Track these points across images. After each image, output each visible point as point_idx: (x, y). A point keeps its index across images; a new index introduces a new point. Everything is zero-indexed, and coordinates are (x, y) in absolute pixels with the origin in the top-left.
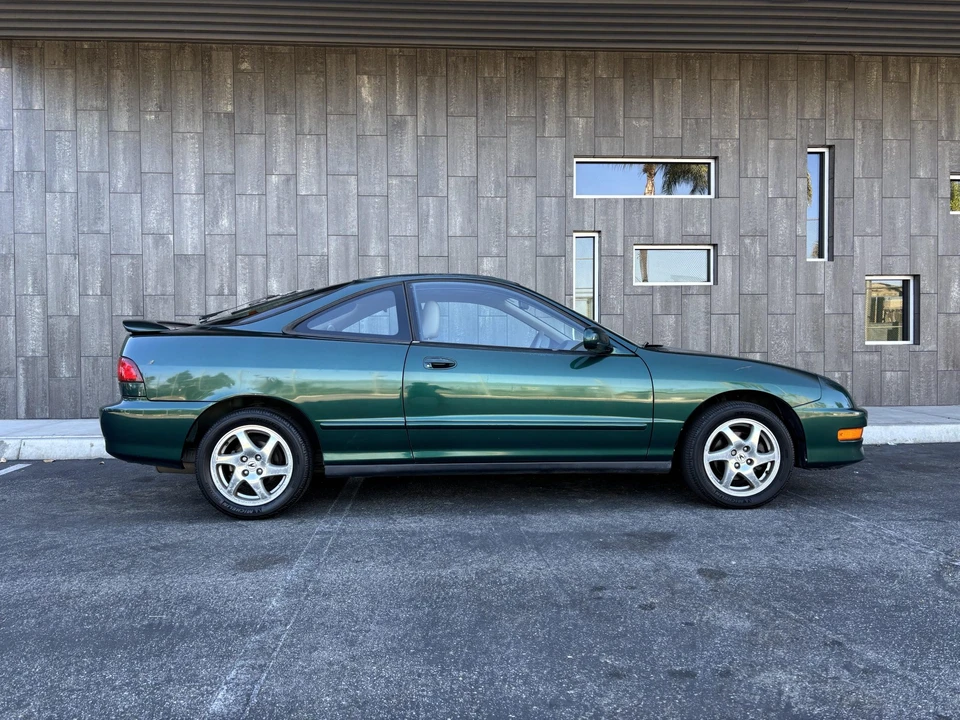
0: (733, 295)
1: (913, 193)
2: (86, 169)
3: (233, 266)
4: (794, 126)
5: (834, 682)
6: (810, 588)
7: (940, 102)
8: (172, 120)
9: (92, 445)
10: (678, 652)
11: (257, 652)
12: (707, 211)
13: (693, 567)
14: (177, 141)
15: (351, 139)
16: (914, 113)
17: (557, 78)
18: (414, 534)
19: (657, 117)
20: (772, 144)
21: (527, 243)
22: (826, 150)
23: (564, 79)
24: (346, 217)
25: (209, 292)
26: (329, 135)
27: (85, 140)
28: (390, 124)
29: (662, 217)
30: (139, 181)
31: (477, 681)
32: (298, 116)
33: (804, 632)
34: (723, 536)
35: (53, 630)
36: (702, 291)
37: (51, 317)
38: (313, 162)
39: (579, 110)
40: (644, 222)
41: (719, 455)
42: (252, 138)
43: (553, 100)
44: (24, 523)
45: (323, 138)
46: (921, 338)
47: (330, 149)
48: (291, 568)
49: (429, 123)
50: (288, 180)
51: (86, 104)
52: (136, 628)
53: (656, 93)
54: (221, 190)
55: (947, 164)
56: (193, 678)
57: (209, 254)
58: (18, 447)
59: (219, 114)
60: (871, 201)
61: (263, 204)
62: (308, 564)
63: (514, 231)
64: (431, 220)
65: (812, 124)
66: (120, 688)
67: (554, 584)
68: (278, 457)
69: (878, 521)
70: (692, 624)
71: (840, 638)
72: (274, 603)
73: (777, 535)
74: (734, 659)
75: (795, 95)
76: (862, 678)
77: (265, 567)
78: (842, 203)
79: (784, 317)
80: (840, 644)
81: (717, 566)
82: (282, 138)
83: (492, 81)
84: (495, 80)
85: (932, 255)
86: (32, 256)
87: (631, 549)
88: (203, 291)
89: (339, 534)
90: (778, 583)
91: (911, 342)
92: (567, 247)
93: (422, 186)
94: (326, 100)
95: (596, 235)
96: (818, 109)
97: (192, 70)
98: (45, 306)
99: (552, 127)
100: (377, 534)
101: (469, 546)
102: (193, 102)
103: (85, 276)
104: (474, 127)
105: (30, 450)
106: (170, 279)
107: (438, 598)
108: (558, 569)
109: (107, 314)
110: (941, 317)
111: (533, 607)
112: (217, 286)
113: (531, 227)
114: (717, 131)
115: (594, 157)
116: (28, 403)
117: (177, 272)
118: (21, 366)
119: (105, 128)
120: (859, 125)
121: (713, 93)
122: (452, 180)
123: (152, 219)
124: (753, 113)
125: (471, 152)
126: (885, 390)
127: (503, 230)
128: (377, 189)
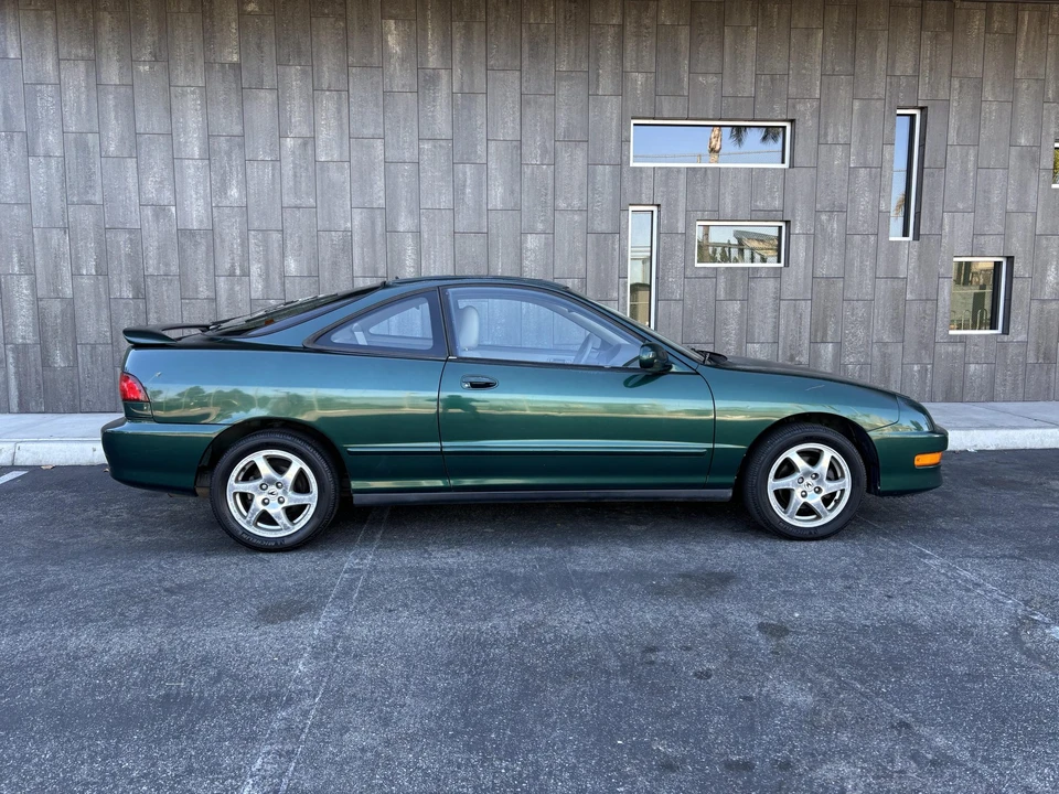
0: (805, 279)
1: (1012, 163)
2: (74, 129)
3: (245, 243)
4: (883, 84)
5: (900, 777)
6: (878, 649)
7: (1049, 58)
8: (168, 71)
9: (94, 450)
10: (736, 737)
11: (285, 733)
12: (781, 181)
13: (753, 621)
14: (176, 96)
15: (377, 96)
16: (1018, 70)
17: (614, 25)
18: (451, 573)
19: (727, 72)
20: (857, 104)
21: (576, 218)
22: (917, 112)
23: (622, 26)
24: (371, 187)
25: (219, 272)
26: (351, 91)
27: (70, 95)
28: (421, 79)
29: (730, 189)
30: (134, 142)
31: (520, 774)
32: (315, 69)
33: (870, 710)
34: (786, 578)
35: (62, 702)
36: (772, 274)
37: (41, 299)
38: (333, 123)
39: (638, 64)
40: (709, 194)
41: (784, 483)
42: (262, 93)
44: (23, 554)
46: (1011, 326)
47: (352, 108)
48: (318, 619)
49: (466, 77)
50: (305, 144)
51: (70, 53)
52: (152, 700)
53: (727, 41)
54: (229, 154)
55: (1052, 130)
56: (215, 769)
57: (217, 230)
58: (12, 451)
59: (223, 65)
60: (965, 172)
61: (277, 175)
62: (337, 613)
63: (562, 204)
64: (468, 190)
65: (903, 82)
66: (139, 781)
67: (604, 644)
68: (301, 485)
69: (954, 558)
70: (750, 699)
71: (908, 718)
72: (301, 668)
73: (845, 577)
74: (794, 746)
75: (885, 48)
76: (930, 772)
77: (289, 619)
78: (932, 175)
79: (861, 303)
80: (908, 726)
81: (778, 621)
82: (297, 95)
83: (538, 28)
84: (542, 27)
85: (1029, 234)
86: (17, 231)
87: (687, 596)
88: (212, 271)
89: (369, 572)
90: (844, 643)
91: (999, 331)
92: (622, 222)
93: (458, 152)
94: (347, 47)
95: (655, 209)
96: (911, 64)
97: (190, 12)
98: (33, 286)
99: (606, 83)
100: (413, 572)
101: (511, 590)
102: (192, 50)
103: (78, 258)
104: (517, 83)
105: (27, 455)
106: (174, 257)
107: (478, 661)
108: (607, 623)
109: (104, 297)
110: (1035, 305)
111: (580, 674)
112: (228, 266)
113: (581, 200)
114: (795, 90)
115: (654, 119)
116: (20, 396)
117: (181, 250)
118: (10, 354)
119: (92, 81)
120: (956, 83)
121: (792, 44)
122: (492, 145)
123: (150, 187)
124: (837, 69)
125: (514, 113)
126: (968, 384)
127: (550, 202)
128: (407, 155)
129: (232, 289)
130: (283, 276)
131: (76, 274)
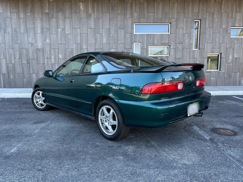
0: (173, 58)
1: (221, 32)
2: (14, 27)
3: (50, 52)
4: (191, 15)
7: (229, 8)
8: (34, 14)
9: (16, 95)
11: (27, 141)
12: (168, 37)
14: (35, 20)
15: (78, 19)
16: (222, 11)
17: (130, 3)
19: (155, 12)
20: (185, 19)
21: (122, 45)
22: (199, 21)
23: (132, 3)
24: (77, 39)
25: (45, 58)
26: (73, 18)
27: (13, 20)
28: (88, 15)
29: (156, 39)
30: (27, 30)
32: (65, 13)
36: (166, 57)
37: (8, 64)
38: (69, 25)
39: (135, 11)
40: (152, 40)
42: (53, 19)
43: (129, 8)
45: (71, 19)
46: (221, 69)
47: (73, 22)
48: (45, 124)
49: (97, 15)
50: (63, 30)
51: (13, 11)
52: (5, 136)
53: (155, 6)
54: (47, 33)
55: (231, 24)
56: (11, 146)
57: (44, 48)
59: (45, 13)
60: (210, 34)
61: (57, 36)
62: (49, 123)
63: (119, 42)
64: (98, 39)
65: (196, 14)
72: (36, 131)
75: (191, 6)
77: (39, 123)
78: (203, 35)
80: (149, 141)
82: (61, 19)
83: (113, 3)
84: (114, 3)
85: (225, 48)
86: (2, 49)
88: (43, 57)
91: (219, 70)
92: (132, 46)
93: (96, 31)
94: (71, 9)
95: (140, 43)
96: (197, 10)
97: (38, 2)
98: (6, 61)
99: (128, 16)
102: (38, 10)
103: (15, 55)
104: (109, 16)
105: (2, 96)
106: (35, 55)
109: (21, 63)
110: (227, 64)
112: (47, 56)
113: (123, 41)
114: (171, 16)
115: (139, 23)
116: (4, 84)
117: (37, 53)
118: (2, 76)
119: (18, 17)
120: (208, 14)
121: (170, 6)
122: (103, 29)
123: (30, 40)
124: (180, 11)
125: (108, 22)
126: (211, 82)
127: (116, 42)
128: (85, 32)
129: (48, 61)
130: (59, 59)
131: (15, 58)
